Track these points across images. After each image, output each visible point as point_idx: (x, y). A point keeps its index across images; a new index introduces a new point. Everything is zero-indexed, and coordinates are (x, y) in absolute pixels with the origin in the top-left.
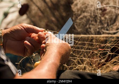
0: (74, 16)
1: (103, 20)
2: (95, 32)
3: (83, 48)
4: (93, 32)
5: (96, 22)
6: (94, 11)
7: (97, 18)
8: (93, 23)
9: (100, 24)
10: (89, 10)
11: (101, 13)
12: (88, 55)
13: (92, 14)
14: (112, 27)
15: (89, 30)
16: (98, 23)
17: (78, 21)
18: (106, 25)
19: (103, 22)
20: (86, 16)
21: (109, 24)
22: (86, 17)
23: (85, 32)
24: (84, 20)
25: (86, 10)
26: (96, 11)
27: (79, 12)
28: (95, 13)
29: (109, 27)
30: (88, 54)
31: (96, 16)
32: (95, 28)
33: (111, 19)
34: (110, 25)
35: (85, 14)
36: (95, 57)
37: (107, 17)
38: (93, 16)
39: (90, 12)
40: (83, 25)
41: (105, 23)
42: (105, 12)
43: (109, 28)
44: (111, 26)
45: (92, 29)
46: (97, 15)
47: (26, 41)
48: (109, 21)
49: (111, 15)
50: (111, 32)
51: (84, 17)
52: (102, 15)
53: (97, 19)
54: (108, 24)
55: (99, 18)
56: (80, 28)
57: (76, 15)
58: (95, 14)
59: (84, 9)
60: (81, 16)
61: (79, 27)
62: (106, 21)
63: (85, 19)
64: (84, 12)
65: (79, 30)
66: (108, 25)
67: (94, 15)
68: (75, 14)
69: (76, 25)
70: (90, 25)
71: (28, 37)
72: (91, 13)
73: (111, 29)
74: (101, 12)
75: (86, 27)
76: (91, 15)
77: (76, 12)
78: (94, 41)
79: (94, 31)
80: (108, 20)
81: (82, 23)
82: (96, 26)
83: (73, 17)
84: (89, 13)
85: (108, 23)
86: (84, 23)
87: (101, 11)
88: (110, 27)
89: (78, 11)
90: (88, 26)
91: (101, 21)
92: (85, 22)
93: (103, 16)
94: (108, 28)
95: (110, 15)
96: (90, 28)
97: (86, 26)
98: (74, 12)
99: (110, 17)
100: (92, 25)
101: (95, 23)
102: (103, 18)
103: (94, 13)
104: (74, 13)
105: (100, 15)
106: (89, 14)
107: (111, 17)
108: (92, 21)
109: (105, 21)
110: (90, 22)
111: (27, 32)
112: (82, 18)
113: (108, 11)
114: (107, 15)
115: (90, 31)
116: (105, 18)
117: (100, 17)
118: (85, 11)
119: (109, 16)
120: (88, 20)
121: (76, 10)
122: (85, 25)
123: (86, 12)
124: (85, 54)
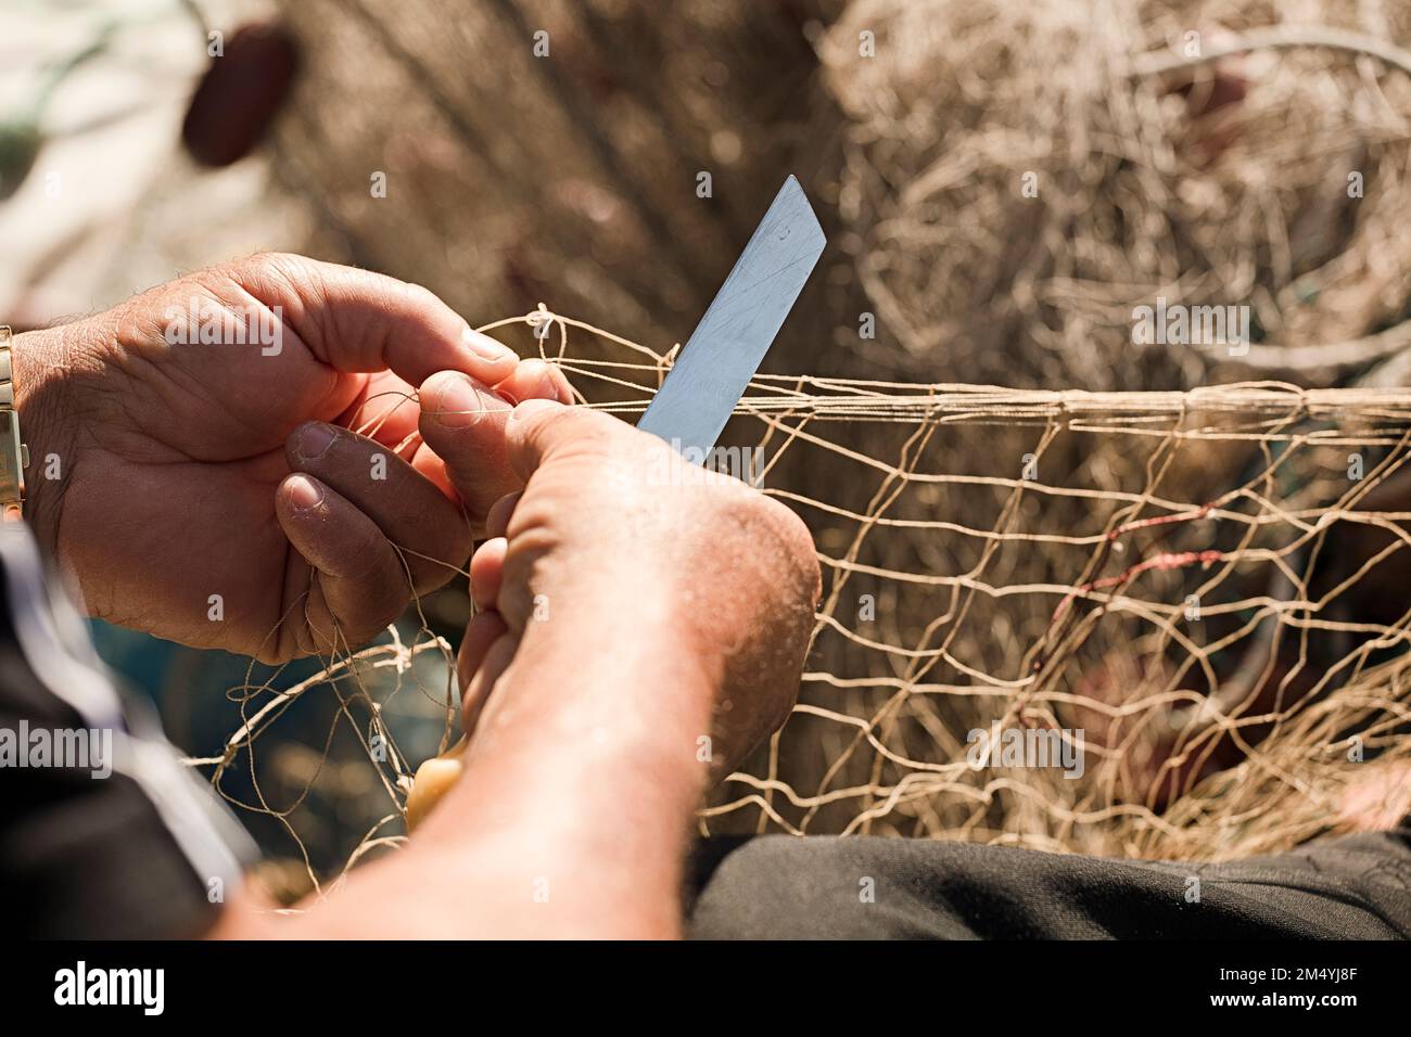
0: (857, 169)
1: (1205, 218)
2: (1113, 368)
3: (967, 556)
4: (1086, 358)
5: (1121, 234)
6: (1103, 103)
7: (1137, 192)
8: (1087, 247)
9: (1170, 263)
10: (1039, 91)
11: (1178, 130)
12: (1032, 641)
13: (1078, 148)
14: (1309, 302)
15: (1041, 335)
16: (1144, 255)
17: (905, 229)
18: (1239, 279)
19: (1205, 236)
20: (999, 167)
21: (1281, 261)
22: (997, 179)
23: (993, 360)
24: (976, 224)
25: (1005, 91)
26: (1120, 102)
27: (919, 125)
28: (1115, 133)
29: (1274, 294)
30: (1034, 625)
31: (1126, 164)
32: (1114, 314)
33: (1300, 202)
34: (1295, 274)
35: (995, 145)
36: (1118, 662)
37: (1253, 172)
38: (1092, 173)
39: (1046, 115)
40: (962, 272)
41: (1231, 253)
42: (1227, 119)
43: (1281, 311)
44: (1308, 284)
45: (1076, 328)
46: (1132, 149)
47: (298, 483)
48: (1275, 232)
49: (1303, 159)
50: (1304, 357)
51: (977, 177)
52: (1198, 157)
53: (1130, 207)
54: (1269, 257)
55: (1156, 193)
56: (932, 318)
57: (885, 152)
58: (1106, 144)
59: (974, 90)
60: (944, 175)
61: (917, 301)
62: (1244, 228)
63: (989, 204)
64: (975, 117)
65: (922, 341)
66: (1264, 277)
67: (1096, 155)
68: (868, 150)
69: (886, 275)
70: (1047, 274)
71: (321, 435)
72: (1060, 136)
73: (1300, 320)
74: (1182, 120)
75: (1002, 308)
76: (1065, 159)
77: (881, 125)
78: (1100, 468)
79: (1102, 347)
80: (1261, 217)
81: (960, 256)
82: (1121, 289)
83: (840, 182)
84: (1031, 125)
85: (1261, 250)
86: (977, 252)
87: (1174, 108)
88: (1288, 295)
89: (903, 110)
90: (1023, 293)
91: (1178, 231)
92: (993, 247)
93: (1209, 166)
94: (1268, 318)
95: (1287, 149)
96: (1052, 316)
97: (1004, 285)
98: (857, 120)
99: (1286, 181)
100: (1080, 272)
101: (1107, 257)
102: (1201, 194)
103: (1094, 128)
104: (858, 135)
105: (1164, 159)
106: (1042, 146)
107: (1303, 175)
108: (1070, 232)
109: (1227, 221)
110: (1052, 239)
111: (317, 358)
112: (950, 199)
113: (1260, 101)
114: (1253, 153)
115: (1056, 355)
116: (1234, 192)
117: (1172, 182)
118: (989, 101)
119: (1281, 166)
120: (1028, 221)
121: (885, 100)
122: (987, 273)
123: (1007, 124)
124: (1001, 629)
